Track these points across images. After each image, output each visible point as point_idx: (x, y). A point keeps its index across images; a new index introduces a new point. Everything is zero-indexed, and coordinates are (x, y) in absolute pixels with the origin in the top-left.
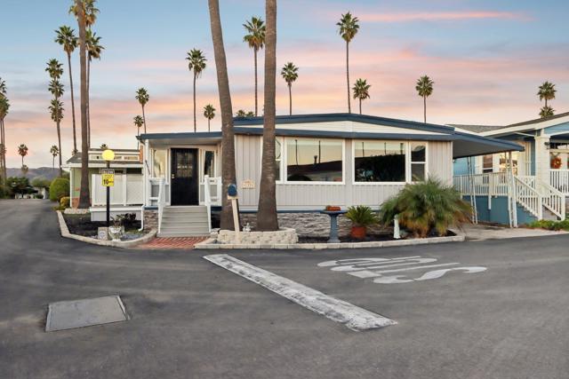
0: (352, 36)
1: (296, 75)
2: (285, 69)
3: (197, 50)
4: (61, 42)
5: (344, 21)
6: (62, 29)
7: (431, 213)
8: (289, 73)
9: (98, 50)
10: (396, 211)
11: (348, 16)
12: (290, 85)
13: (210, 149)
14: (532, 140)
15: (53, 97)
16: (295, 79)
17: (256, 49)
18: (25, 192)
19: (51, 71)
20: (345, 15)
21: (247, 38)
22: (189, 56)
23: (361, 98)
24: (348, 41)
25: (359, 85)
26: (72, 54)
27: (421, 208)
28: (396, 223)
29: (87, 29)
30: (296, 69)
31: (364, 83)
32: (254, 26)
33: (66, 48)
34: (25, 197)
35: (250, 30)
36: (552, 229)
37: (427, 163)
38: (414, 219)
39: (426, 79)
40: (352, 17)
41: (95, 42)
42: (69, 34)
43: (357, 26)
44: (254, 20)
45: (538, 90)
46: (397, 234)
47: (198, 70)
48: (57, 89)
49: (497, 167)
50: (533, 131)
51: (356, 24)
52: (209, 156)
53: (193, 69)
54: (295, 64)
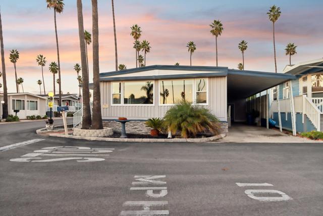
1: (246, 46)
2: (240, 44)
5: (271, 11)
8: (243, 46)
11: (274, 8)
12: (243, 52)
16: (246, 49)
17: (216, 36)
20: (271, 7)
21: (212, 31)
24: (274, 22)
25: (289, 47)
29: (138, 40)
30: (246, 43)
31: (292, 46)
32: (215, 25)
37: (207, 92)
40: (277, 8)
41: (147, 45)
46: (169, 136)
47: (192, 51)
51: (279, 11)
54: (246, 41)
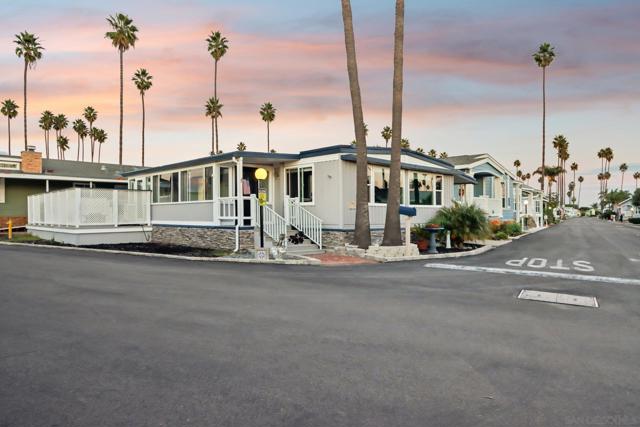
0: (221, 55)
1: (150, 84)
2: (137, 75)
3: (30, 33)
5: (214, 39)
8: (142, 80)
11: (218, 35)
12: (142, 93)
16: (148, 87)
20: (215, 33)
21: (109, 35)
22: (18, 40)
24: (217, 60)
25: (212, 103)
28: (448, 237)
30: (150, 77)
31: (217, 102)
32: (121, 24)
35: (115, 26)
39: (269, 106)
40: (222, 36)
43: (226, 47)
44: (121, 17)
47: (30, 58)
51: (225, 44)
53: (22, 56)
54: (150, 73)
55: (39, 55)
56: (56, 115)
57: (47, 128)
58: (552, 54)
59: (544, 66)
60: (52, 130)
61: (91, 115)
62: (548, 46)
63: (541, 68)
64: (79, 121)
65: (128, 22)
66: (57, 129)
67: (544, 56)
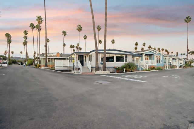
0: (100, 30)
1: (87, 38)
4: (31, 27)
6: (31, 24)
7: (132, 68)
9: (41, 29)
10: (125, 68)
11: (99, 26)
12: (85, 40)
13: (85, 55)
14: (142, 55)
15: (25, 40)
17: (79, 32)
18: (15, 63)
19: (25, 33)
21: (77, 29)
23: (100, 43)
26: (33, 30)
27: (130, 67)
28: (124, 70)
31: (101, 40)
32: (79, 27)
33: (32, 28)
34: (15, 64)
35: (78, 27)
36: (147, 71)
37: (128, 59)
38: (128, 69)
39: (113, 40)
42: (33, 25)
44: (79, 25)
45: (135, 44)
46: (124, 71)
48: (26, 38)
49: (135, 60)
50: (142, 53)
51: (101, 28)
52: (86, 57)
54: (86, 36)
55: (66, 34)
56: (73, 45)
57: (71, 48)
58: (190, 19)
59: (188, 23)
60: (72, 48)
61: (78, 45)
62: (189, 16)
63: (187, 23)
64: (77, 46)
65: (80, 26)
66: (73, 48)
67: (188, 20)
